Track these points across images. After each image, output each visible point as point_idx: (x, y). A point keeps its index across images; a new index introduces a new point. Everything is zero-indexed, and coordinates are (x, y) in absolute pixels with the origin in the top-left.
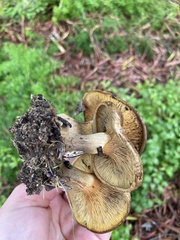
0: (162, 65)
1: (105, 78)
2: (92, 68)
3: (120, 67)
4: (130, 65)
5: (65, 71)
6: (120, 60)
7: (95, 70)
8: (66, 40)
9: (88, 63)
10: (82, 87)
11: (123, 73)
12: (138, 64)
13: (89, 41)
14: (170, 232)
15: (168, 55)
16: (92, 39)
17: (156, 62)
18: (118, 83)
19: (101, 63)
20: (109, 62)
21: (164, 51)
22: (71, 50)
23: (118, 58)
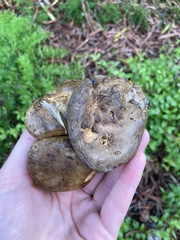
0: (156, 37)
1: (96, 50)
2: (83, 38)
3: (113, 39)
4: (123, 37)
5: (55, 42)
6: (113, 31)
7: (87, 41)
8: (56, 6)
9: (79, 33)
10: (73, 59)
11: (115, 46)
12: (131, 36)
13: (80, 8)
14: (150, 200)
15: (163, 26)
16: (84, 7)
17: (150, 35)
18: (110, 55)
19: (93, 33)
20: (101, 33)
21: (159, 22)
22: (61, 19)
23: (111, 28)
